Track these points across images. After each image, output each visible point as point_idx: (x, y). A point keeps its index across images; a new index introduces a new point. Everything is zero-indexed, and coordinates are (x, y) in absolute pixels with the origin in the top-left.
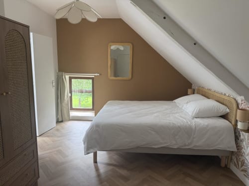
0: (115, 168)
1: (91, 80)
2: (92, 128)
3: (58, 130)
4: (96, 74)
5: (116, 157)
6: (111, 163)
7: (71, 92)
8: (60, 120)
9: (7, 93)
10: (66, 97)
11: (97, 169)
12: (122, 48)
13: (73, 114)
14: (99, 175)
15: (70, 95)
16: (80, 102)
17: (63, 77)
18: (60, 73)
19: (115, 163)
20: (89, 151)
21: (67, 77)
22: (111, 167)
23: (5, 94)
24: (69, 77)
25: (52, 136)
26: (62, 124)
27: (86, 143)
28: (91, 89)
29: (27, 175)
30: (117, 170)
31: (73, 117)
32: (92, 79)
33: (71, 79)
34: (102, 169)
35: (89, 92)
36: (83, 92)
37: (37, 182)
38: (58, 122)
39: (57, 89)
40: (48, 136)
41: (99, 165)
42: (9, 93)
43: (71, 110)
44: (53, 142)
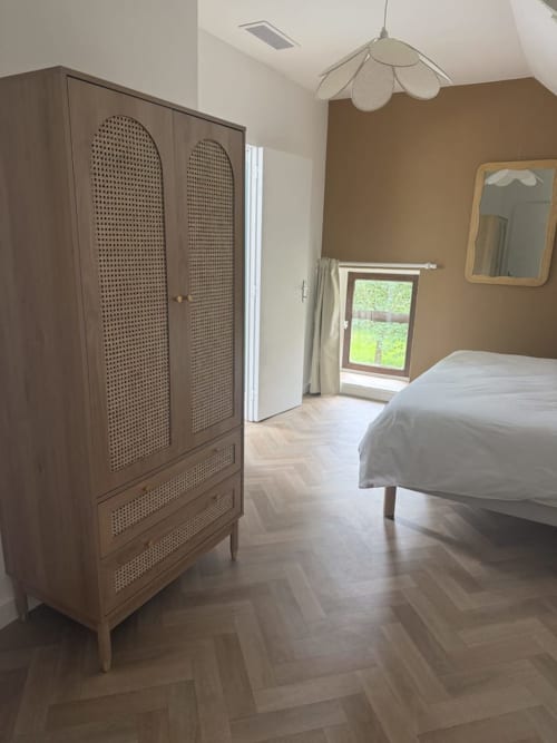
0: (442, 544)
1: (411, 284)
2: (386, 418)
3: (304, 414)
4: (426, 266)
5: (452, 517)
6: (436, 530)
7: (349, 317)
8: (314, 390)
9: (185, 298)
10: (333, 329)
11: (391, 536)
12: (529, 179)
13: (349, 378)
14: (393, 552)
15: (345, 324)
16: (379, 352)
17: (333, 273)
18: (325, 262)
19: (447, 533)
20: (371, 481)
21: (343, 273)
22: (434, 542)
23: (180, 299)
24: (350, 274)
25: (288, 428)
26: (317, 401)
27: (366, 457)
28: (407, 311)
29: (215, 498)
30: (450, 552)
31: (347, 386)
32: (413, 279)
33: (352, 277)
34: (406, 541)
35: (401, 322)
36: (384, 321)
37: (237, 522)
38: (308, 394)
39: (314, 306)
40: (278, 426)
41: (398, 525)
42: (190, 298)
43: (344, 367)
44: (290, 441)
